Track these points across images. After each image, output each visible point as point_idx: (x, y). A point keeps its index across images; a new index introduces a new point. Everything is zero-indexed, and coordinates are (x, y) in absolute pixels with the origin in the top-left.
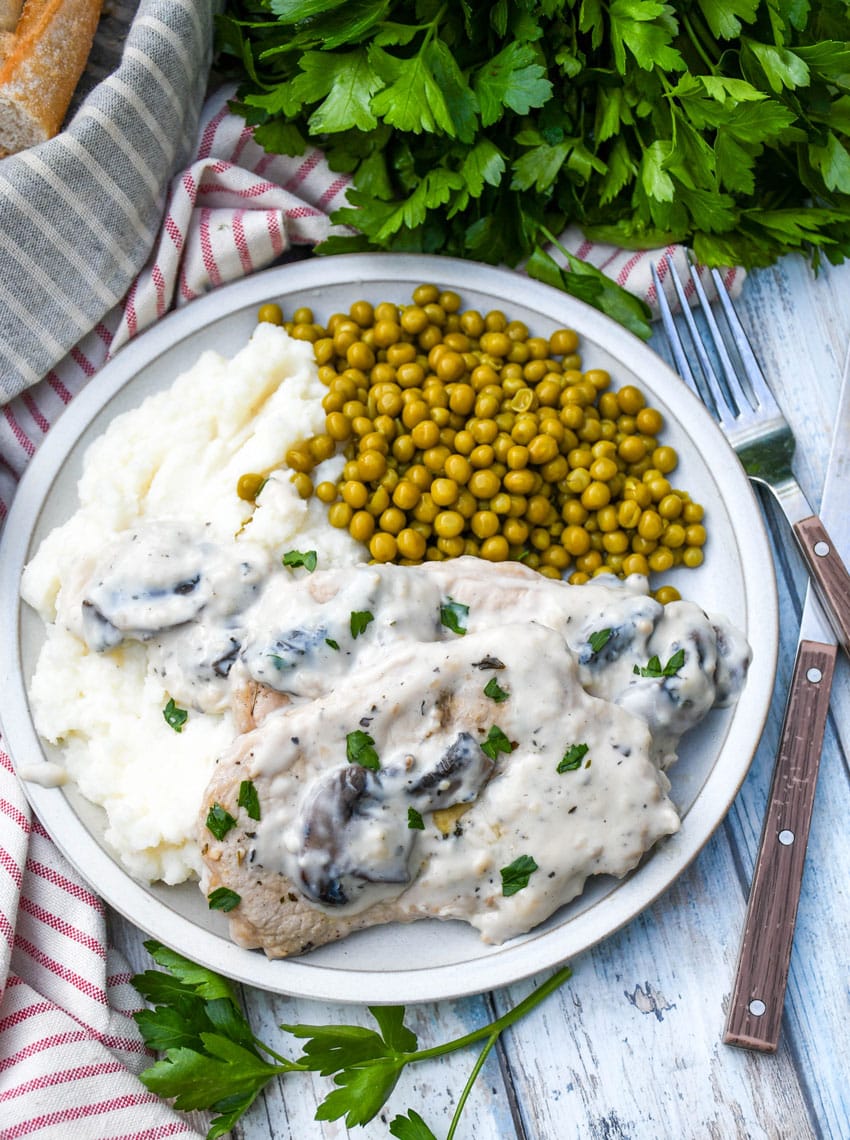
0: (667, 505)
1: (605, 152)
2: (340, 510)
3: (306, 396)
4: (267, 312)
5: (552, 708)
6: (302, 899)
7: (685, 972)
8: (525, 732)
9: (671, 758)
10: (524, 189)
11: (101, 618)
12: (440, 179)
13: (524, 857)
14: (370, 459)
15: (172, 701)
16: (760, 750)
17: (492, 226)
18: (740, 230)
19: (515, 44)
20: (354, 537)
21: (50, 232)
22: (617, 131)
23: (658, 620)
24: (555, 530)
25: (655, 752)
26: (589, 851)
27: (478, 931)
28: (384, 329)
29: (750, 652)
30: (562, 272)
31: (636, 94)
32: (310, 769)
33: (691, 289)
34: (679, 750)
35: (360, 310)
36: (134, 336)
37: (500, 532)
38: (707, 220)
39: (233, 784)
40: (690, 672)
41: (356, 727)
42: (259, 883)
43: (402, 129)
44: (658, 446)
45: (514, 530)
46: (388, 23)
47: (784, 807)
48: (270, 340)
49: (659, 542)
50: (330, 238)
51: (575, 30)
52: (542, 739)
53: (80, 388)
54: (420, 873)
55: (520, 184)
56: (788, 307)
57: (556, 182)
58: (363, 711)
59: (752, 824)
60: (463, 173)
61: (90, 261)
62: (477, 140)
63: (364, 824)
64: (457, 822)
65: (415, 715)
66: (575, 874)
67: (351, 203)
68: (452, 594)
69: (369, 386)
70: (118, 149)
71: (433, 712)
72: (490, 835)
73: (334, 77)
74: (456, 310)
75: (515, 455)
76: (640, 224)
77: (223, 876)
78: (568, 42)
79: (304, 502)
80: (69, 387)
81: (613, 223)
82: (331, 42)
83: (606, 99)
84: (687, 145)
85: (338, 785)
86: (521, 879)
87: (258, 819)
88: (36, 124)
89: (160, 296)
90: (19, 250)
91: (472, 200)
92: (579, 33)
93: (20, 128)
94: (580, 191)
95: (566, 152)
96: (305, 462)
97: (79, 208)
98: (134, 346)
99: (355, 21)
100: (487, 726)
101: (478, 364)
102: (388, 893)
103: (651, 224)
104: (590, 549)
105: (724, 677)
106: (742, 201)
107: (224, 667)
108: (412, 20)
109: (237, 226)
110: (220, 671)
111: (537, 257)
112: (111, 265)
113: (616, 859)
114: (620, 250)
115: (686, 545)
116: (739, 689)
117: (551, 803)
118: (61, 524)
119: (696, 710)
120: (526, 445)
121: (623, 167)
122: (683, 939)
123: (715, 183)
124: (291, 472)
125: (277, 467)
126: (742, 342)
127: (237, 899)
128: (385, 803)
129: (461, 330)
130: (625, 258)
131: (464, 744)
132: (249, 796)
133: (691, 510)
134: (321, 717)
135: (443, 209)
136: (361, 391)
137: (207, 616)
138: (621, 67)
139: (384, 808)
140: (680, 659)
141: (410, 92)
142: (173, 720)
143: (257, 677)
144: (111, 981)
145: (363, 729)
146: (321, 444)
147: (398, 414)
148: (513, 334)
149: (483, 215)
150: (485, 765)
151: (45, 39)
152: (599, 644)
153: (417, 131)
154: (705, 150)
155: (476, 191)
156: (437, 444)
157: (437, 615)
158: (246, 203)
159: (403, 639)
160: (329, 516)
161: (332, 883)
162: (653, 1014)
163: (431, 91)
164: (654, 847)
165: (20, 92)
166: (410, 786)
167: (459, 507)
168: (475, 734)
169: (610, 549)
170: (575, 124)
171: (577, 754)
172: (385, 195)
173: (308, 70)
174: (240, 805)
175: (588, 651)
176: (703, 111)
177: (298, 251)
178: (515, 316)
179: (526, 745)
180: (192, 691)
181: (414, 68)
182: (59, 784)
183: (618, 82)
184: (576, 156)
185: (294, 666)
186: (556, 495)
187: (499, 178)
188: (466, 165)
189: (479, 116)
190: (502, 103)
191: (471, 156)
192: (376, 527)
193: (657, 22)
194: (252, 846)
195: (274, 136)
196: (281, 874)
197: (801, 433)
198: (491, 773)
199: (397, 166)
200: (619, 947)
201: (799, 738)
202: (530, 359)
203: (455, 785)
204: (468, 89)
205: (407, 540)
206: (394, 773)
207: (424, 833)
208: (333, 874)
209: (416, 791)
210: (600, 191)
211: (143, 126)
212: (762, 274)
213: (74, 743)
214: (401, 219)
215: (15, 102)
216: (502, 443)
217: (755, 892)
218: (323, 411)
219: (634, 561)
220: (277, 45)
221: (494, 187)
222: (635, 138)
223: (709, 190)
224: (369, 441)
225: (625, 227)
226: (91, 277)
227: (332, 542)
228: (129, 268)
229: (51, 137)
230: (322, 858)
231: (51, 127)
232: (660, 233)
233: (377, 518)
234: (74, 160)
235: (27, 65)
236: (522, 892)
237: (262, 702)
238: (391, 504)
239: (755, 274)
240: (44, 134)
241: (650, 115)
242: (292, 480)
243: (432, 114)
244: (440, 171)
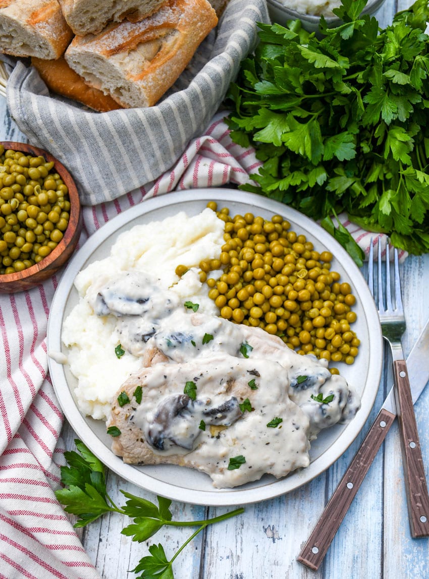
0: (346, 335)
1: (368, 187)
2: (214, 292)
3: (216, 242)
4: (211, 205)
5: (273, 399)
6: (145, 442)
7: (291, 527)
8: (259, 405)
9: (314, 437)
10: (331, 191)
11: (103, 302)
12: (298, 175)
13: (242, 456)
14: (233, 275)
15: (120, 345)
16: (351, 447)
17: (313, 202)
18: (412, 236)
19: (347, 132)
20: (216, 305)
21: (137, 143)
22: (376, 180)
23: (328, 380)
24: (298, 330)
25: (308, 432)
26: (269, 463)
27: (212, 481)
28: (256, 227)
29: (360, 406)
30: (335, 228)
31: (388, 169)
32: (167, 390)
33: (384, 253)
34: (318, 435)
35: (249, 216)
36: (155, 196)
37: (276, 323)
38: (400, 228)
39: (134, 386)
40: (333, 405)
41: (192, 380)
42: (131, 430)
43: (291, 150)
44: (350, 311)
45: (281, 324)
46: (299, 108)
47: (353, 473)
48: (209, 215)
49: (338, 349)
50: (247, 184)
51: (372, 135)
52: (265, 410)
53: (126, 209)
54: (197, 449)
55: (329, 188)
56: (420, 274)
57: (345, 192)
58: (197, 374)
59: (338, 476)
60: (309, 176)
61: (148, 160)
62: (319, 165)
63: (182, 420)
64: (219, 433)
65: (217, 383)
66: (259, 470)
67: (260, 173)
68: (248, 340)
69: (242, 247)
70: (175, 120)
71: (225, 384)
72: (231, 442)
73: (270, 121)
74: (287, 229)
75: (292, 294)
76: (372, 221)
77: (117, 421)
78: (367, 139)
79: (201, 284)
80: (122, 208)
81: (362, 217)
82: (274, 107)
83: (375, 167)
84: (402, 196)
85: (176, 401)
86: (237, 465)
87: (139, 403)
88: (146, 99)
89: (171, 184)
90: (122, 146)
91: (309, 187)
92: (373, 137)
93: (139, 99)
94: (353, 199)
95: (353, 182)
96: (207, 268)
97: (152, 137)
98: (153, 200)
99: (286, 102)
100: (245, 398)
101: (289, 254)
102: (181, 452)
103: (377, 222)
104: (309, 342)
105: (346, 411)
106: (416, 225)
107: (146, 338)
108: (309, 110)
109: (211, 166)
110: (144, 339)
111: (327, 219)
112: (156, 164)
113: (278, 470)
114: (361, 228)
115: (348, 354)
116: (351, 419)
117: (260, 438)
118: (100, 260)
119: (331, 421)
120: (298, 292)
121: (373, 196)
122: (294, 513)
123: (408, 214)
124: (200, 270)
125: (194, 266)
126: (397, 282)
127: (120, 433)
128: (193, 415)
129: (287, 238)
130: (362, 232)
131: (233, 402)
132: (139, 393)
133: (355, 341)
134: (179, 371)
135: (296, 187)
136: (239, 248)
137: (146, 315)
138: (386, 156)
139: (192, 416)
140: (331, 398)
141: (298, 137)
142: (118, 353)
143: (158, 346)
144: (56, 450)
145: (194, 382)
146: (216, 263)
147: (250, 262)
148: (307, 247)
149: (311, 195)
150: (238, 413)
151: (162, 68)
152: (301, 381)
153: (296, 153)
154: (408, 199)
155: (312, 185)
156: (262, 279)
157: (239, 347)
158: (218, 158)
159: (222, 351)
160: (209, 293)
161: (160, 439)
162: (272, 539)
163: (307, 139)
164: (296, 470)
165: (144, 85)
166: (205, 411)
167: (263, 307)
168: (239, 399)
169: (317, 345)
170: (360, 172)
171: (277, 421)
172: (274, 174)
173: (261, 115)
174: (134, 395)
175: (295, 382)
176: (412, 183)
177: (231, 184)
178: (310, 240)
179: (258, 411)
180: (130, 344)
181: (304, 128)
182: (63, 364)
183: (382, 162)
184: (356, 185)
185: (175, 347)
186: (303, 316)
187: (323, 183)
188: (311, 173)
189: (323, 156)
190: (333, 154)
191: (314, 170)
192: (227, 304)
193: (406, 143)
194: (133, 413)
195: (238, 136)
196: (141, 429)
197: (409, 326)
198: (239, 418)
199: (283, 165)
200: (267, 507)
201: (368, 447)
202: (310, 259)
203: (224, 417)
204: (322, 144)
205: (237, 313)
206: (201, 403)
207: (204, 432)
208: (162, 436)
209: (207, 414)
210: (361, 202)
211: (188, 114)
212: (414, 258)
213: (74, 349)
214: (278, 185)
215: (141, 88)
216: (288, 288)
217: (329, 504)
218: (221, 251)
219: (325, 353)
220: (252, 101)
221: (319, 186)
222: (382, 186)
223: (404, 216)
224: (235, 268)
225: (366, 220)
226: (146, 166)
227: (207, 304)
228: (163, 168)
229: (150, 106)
230: (160, 428)
231: (151, 103)
232: (379, 227)
233: (228, 300)
234: (156, 118)
235: (151, 76)
236: (236, 470)
237: (157, 357)
238: (236, 296)
239: (411, 257)
240: (148, 105)
241: (391, 179)
242: (199, 273)
243: (304, 148)
244: (300, 172)
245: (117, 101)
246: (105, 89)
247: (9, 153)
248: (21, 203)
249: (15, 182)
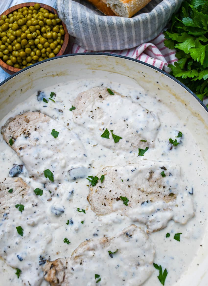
12: (194, 72)
21: (117, 33)
43: (192, 58)
60: (200, 73)
61: (120, 41)
67: (174, 65)
70: (140, 27)
73: (186, 40)
82: (190, 33)
88: (128, 13)
90: (109, 33)
91: (198, 79)
93: (124, 12)
135: (191, 78)
141: (199, 52)
153: (195, 60)
155: (200, 78)
163: (203, 54)
165: (128, 6)
172: (182, 67)
173: (182, 36)
181: (203, 47)
187: (206, 79)
191: (203, 71)
211: (147, 25)
214: (181, 75)
215: (126, 7)
231: (130, 16)
234: (131, 25)
235: (133, 2)
240: (128, 16)
243: (200, 59)
244: (196, 70)
245: (113, 11)
246: (108, 4)
247: (42, 9)
248: (38, 35)
249: (38, 24)
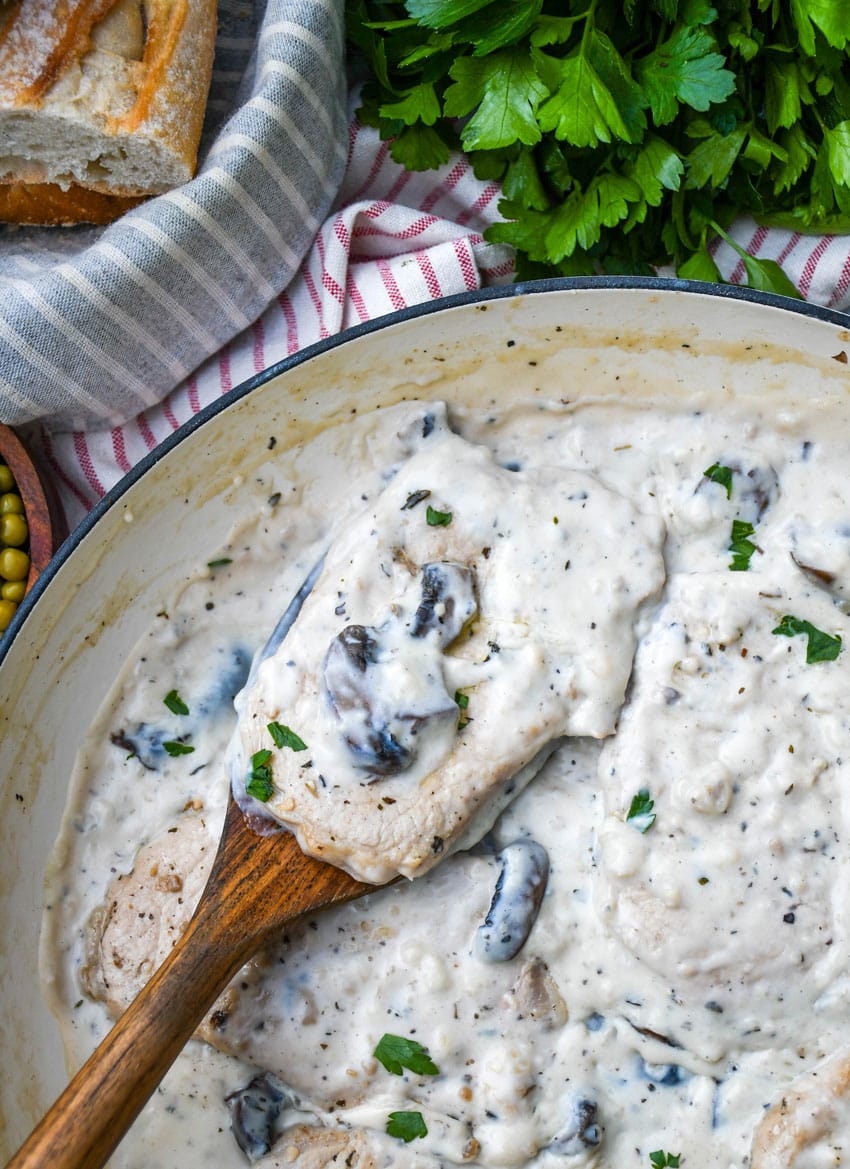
12: (612, 190)
19: (687, 29)
43: (578, 146)
55: (696, 182)
62: (647, 140)
70: (269, 177)
88: (178, 159)
91: (651, 209)
93: (158, 165)
95: (742, 141)
135: (622, 225)
138: (809, 47)
141: (578, 98)
151: (175, 62)
153: (593, 145)
155: (655, 199)
163: (600, 94)
165: (158, 127)
172: (540, 203)
173: (459, 81)
181: (576, 68)
184: (752, 145)
187: (678, 182)
188: (639, 170)
189: (648, 115)
190: (676, 99)
191: (643, 158)
195: (412, 148)
204: (633, 81)
211: (292, 146)
214: (574, 239)
215: (155, 140)
221: (673, 194)
235: (160, 96)
243: (605, 121)
244: (606, 175)
245: (100, 189)
246: (62, 176)
